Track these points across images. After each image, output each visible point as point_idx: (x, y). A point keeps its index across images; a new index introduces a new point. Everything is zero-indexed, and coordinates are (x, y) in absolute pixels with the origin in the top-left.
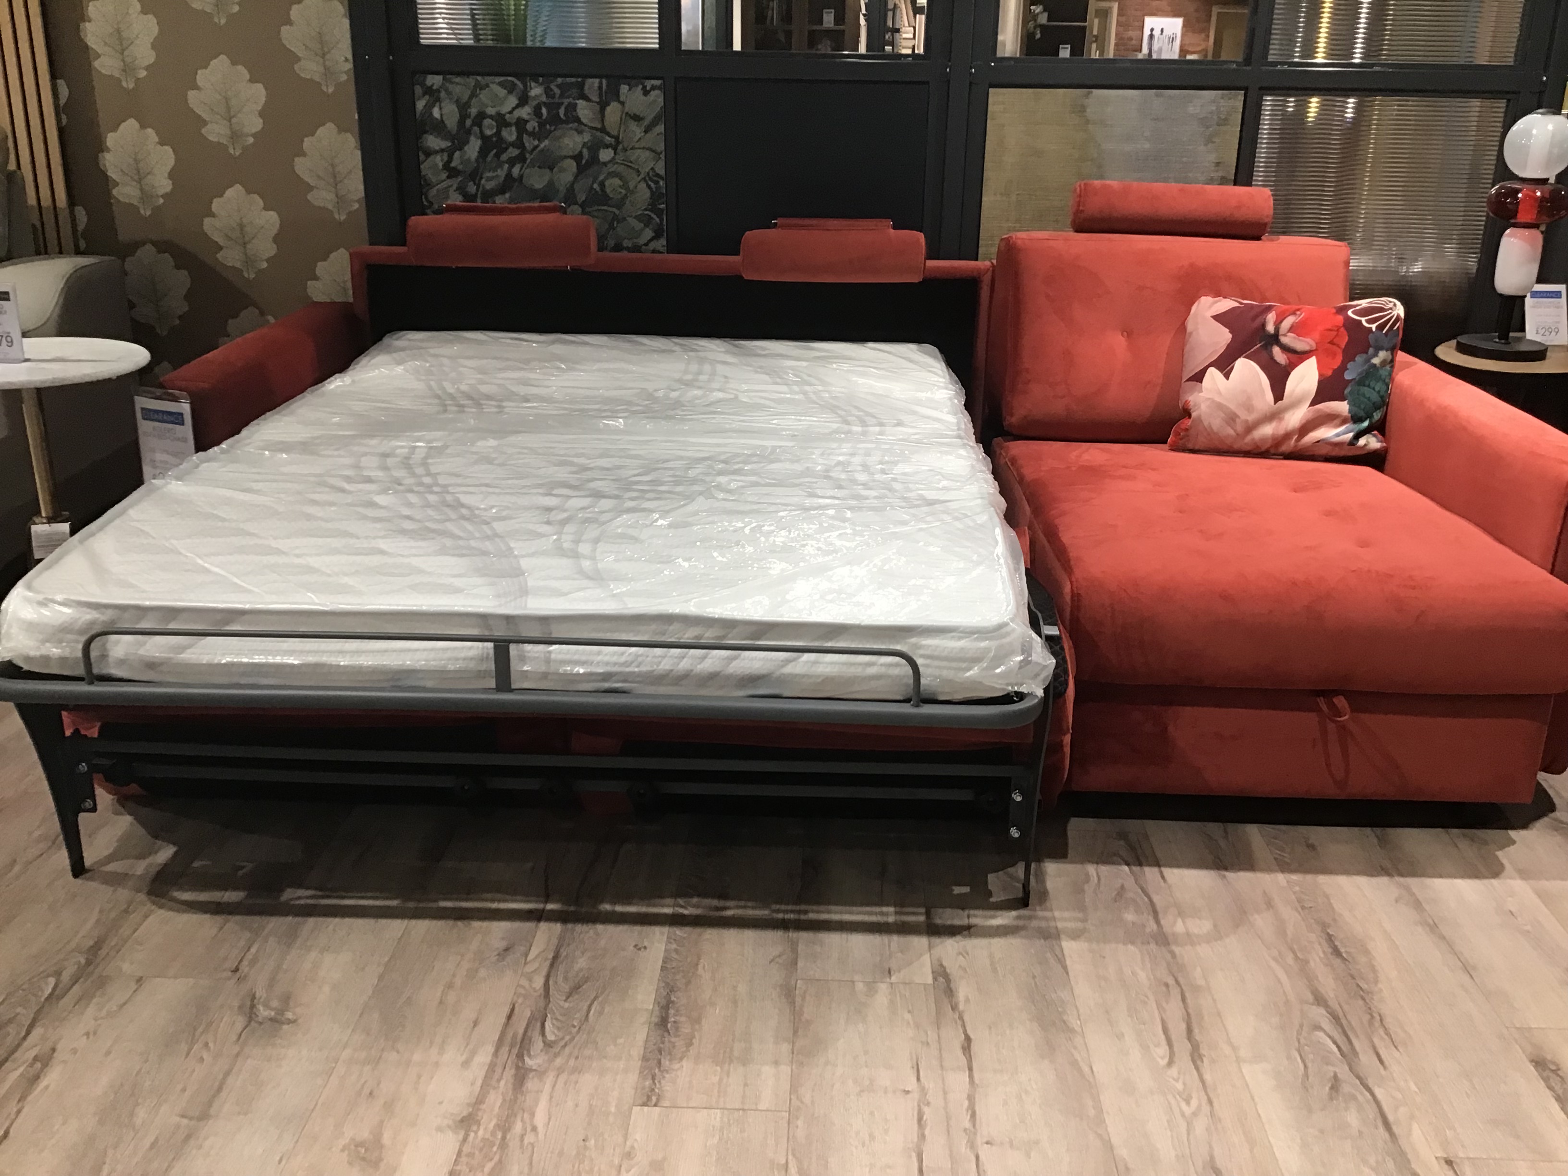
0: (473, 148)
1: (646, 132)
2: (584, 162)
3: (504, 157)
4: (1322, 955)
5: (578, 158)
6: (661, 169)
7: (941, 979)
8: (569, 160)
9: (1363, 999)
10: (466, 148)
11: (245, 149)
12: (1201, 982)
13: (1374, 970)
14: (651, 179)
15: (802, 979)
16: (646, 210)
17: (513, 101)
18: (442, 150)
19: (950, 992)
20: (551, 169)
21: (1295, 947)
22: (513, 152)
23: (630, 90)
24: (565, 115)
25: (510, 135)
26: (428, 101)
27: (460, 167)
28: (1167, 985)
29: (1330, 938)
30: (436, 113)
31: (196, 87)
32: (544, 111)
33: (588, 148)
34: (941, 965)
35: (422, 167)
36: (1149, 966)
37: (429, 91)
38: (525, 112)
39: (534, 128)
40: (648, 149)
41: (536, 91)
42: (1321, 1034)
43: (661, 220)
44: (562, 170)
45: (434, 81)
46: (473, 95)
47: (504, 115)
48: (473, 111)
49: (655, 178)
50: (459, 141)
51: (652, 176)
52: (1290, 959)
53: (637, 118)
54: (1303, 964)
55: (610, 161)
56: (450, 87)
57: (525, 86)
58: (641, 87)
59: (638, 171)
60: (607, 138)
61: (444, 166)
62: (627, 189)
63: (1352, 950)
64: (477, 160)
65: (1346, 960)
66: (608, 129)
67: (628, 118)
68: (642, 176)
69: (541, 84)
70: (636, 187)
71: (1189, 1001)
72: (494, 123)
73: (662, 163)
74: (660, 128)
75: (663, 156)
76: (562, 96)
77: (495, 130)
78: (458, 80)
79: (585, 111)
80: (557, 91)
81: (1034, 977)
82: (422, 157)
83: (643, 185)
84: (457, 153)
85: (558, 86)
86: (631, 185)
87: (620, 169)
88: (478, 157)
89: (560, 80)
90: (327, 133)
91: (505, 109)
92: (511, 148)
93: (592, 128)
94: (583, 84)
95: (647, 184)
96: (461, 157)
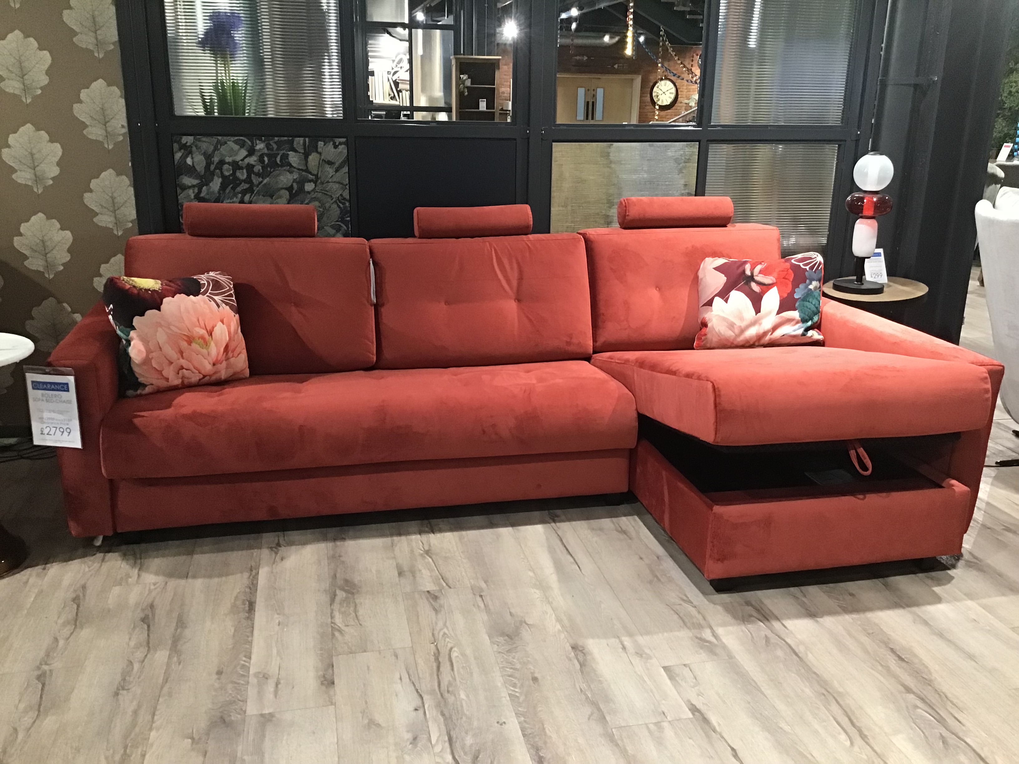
0: (216, 184)
1: (337, 171)
2: (294, 192)
3: (239, 189)
4: (894, 662)
5: (290, 189)
6: (346, 194)
7: (697, 714)
8: (284, 191)
9: (930, 685)
10: (211, 184)
11: (46, 188)
12: (841, 690)
14: (340, 202)
15: (615, 728)
16: (337, 221)
17: (244, 153)
18: (194, 186)
19: (706, 721)
20: (272, 197)
21: (878, 659)
22: (245, 186)
23: (325, 145)
24: (280, 161)
25: (242, 175)
26: (183, 154)
27: (207, 197)
28: (824, 695)
29: (892, 650)
30: (189, 161)
31: (8, 146)
32: (266, 159)
33: (298, 183)
34: (692, 704)
35: (179, 197)
36: (808, 684)
37: (184, 147)
38: (252, 160)
39: (259, 170)
40: (339, 183)
41: (260, 146)
42: (919, 710)
43: (348, 228)
44: (280, 197)
45: (188, 140)
46: (216, 149)
47: (238, 162)
48: (216, 159)
49: (343, 201)
50: (205, 179)
51: (341, 200)
52: (880, 668)
53: (330, 163)
54: (888, 669)
55: (312, 191)
56: (199, 144)
57: (252, 143)
58: (331, 143)
59: (331, 196)
60: (310, 176)
61: (194, 196)
62: (325, 209)
63: (908, 656)
64: (219, 192)
65: (908, 663)
66: (311, 170)
67: (324, 163)
68: (334, 200)
69: (264, 141)
70: (330, 207)
71: (841, 703)
72: (231, 167)
73: (347, 191)
74: (346, 169)
75: (347, 187)
76: (278, 149)
77: (231, 172)
78: (204, 139)
79: (294, 159)
80: (275, 147)
81: (749, 703)
82: (179, 191)
83: (335, 206)
84: (205, 188)
85: (275, 143)
86: (327, 205)
87: (319, 195)
88: (220, 190)
89: (276, 139)
90: (108, 175)
91: (238, 158)
92: (243, 183)
93: (299, 169)
94: (292, 142)
95: (338, 205)
96: (208, 190)
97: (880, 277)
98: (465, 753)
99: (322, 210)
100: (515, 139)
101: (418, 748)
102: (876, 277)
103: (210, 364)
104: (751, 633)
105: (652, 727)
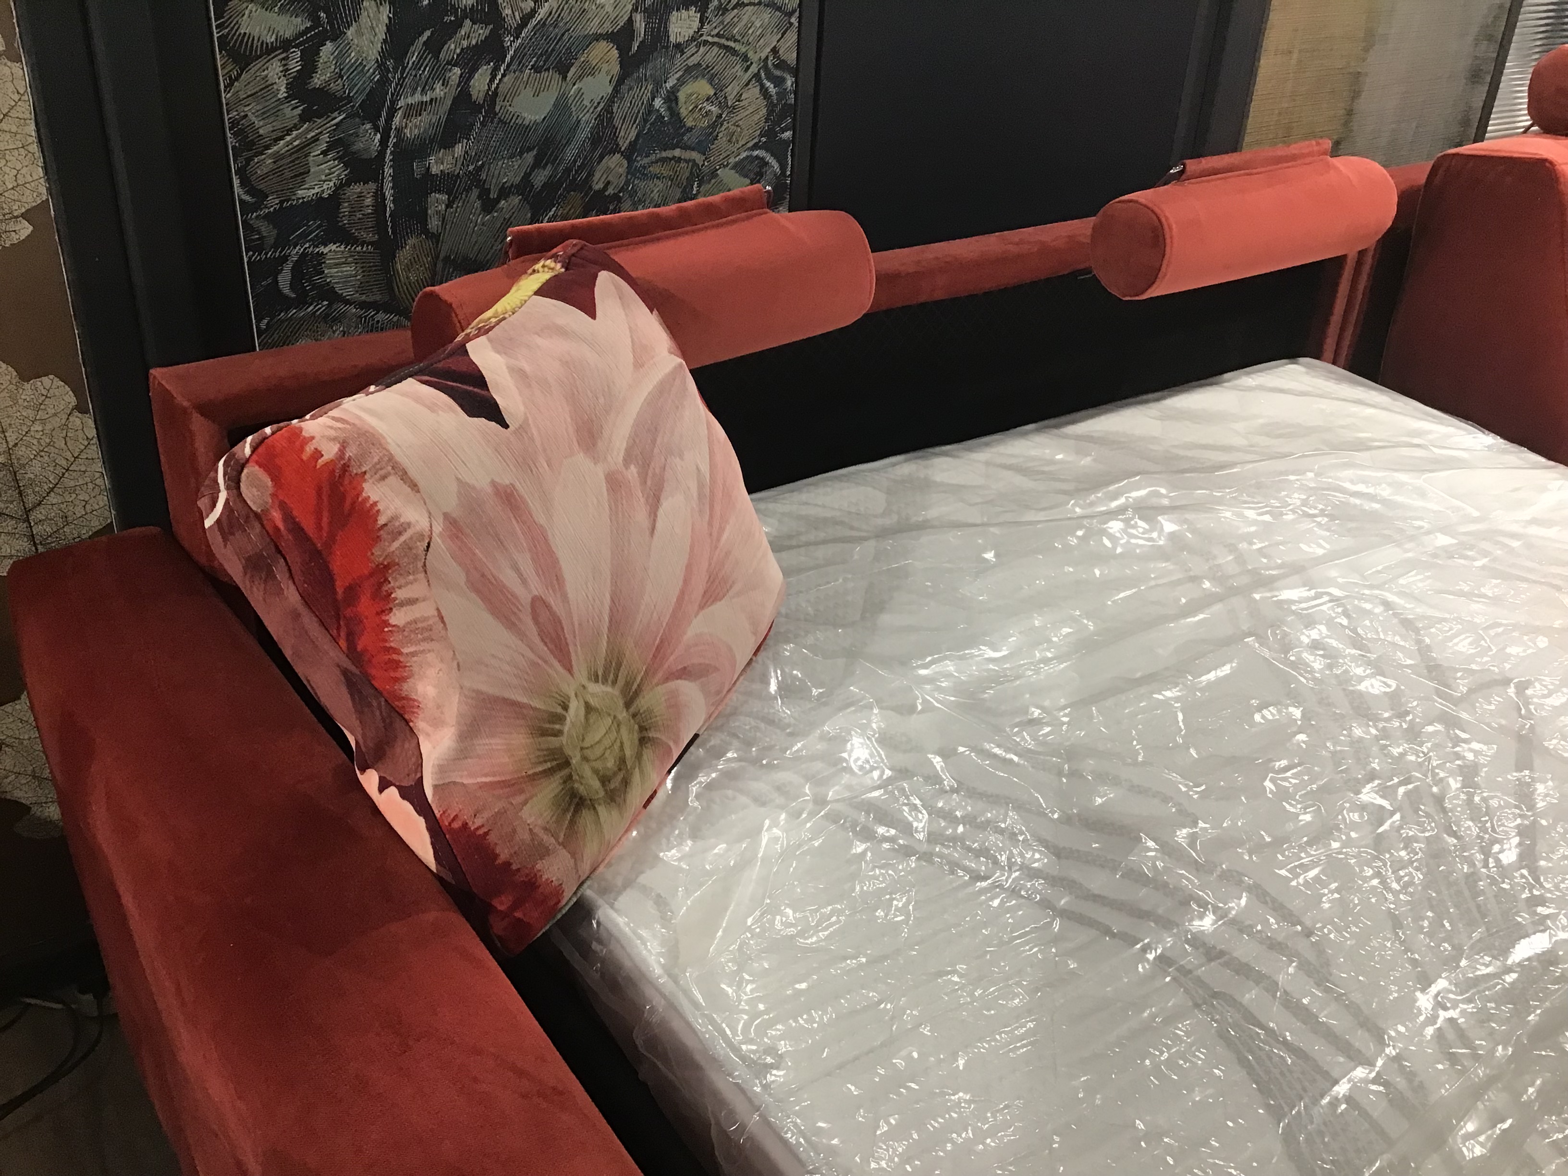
2: (635, 46)
3: (452, 48)
5: (622, 36)
6: (789, 48)
8: (603, 45)
10: (350, 33)
14: (770, 77)
16: (756, 147)
18: (285, 45)
20: (563, 70)
27: (336, 89)
33: (648, 14)
35: (225, 95)
44: (589, 71)
49: (778, 73)
51: (772, 68)
55: (693, 39)
59: (745, 58)
61: (289, 86)
62: (723, 105)
64: (381, 66)
68: (754, 69)
70: (739, 97)
73: (792, 37)
75: (794, 20)
82: (223, 68)
83: (753, 93)
84: (328, 48)
86: (732, 91)
87: (711, 56)
88: (383, 55)
92: (468, 22)
95: (763, 88)
96: (340, 57)
99: (714, 109)
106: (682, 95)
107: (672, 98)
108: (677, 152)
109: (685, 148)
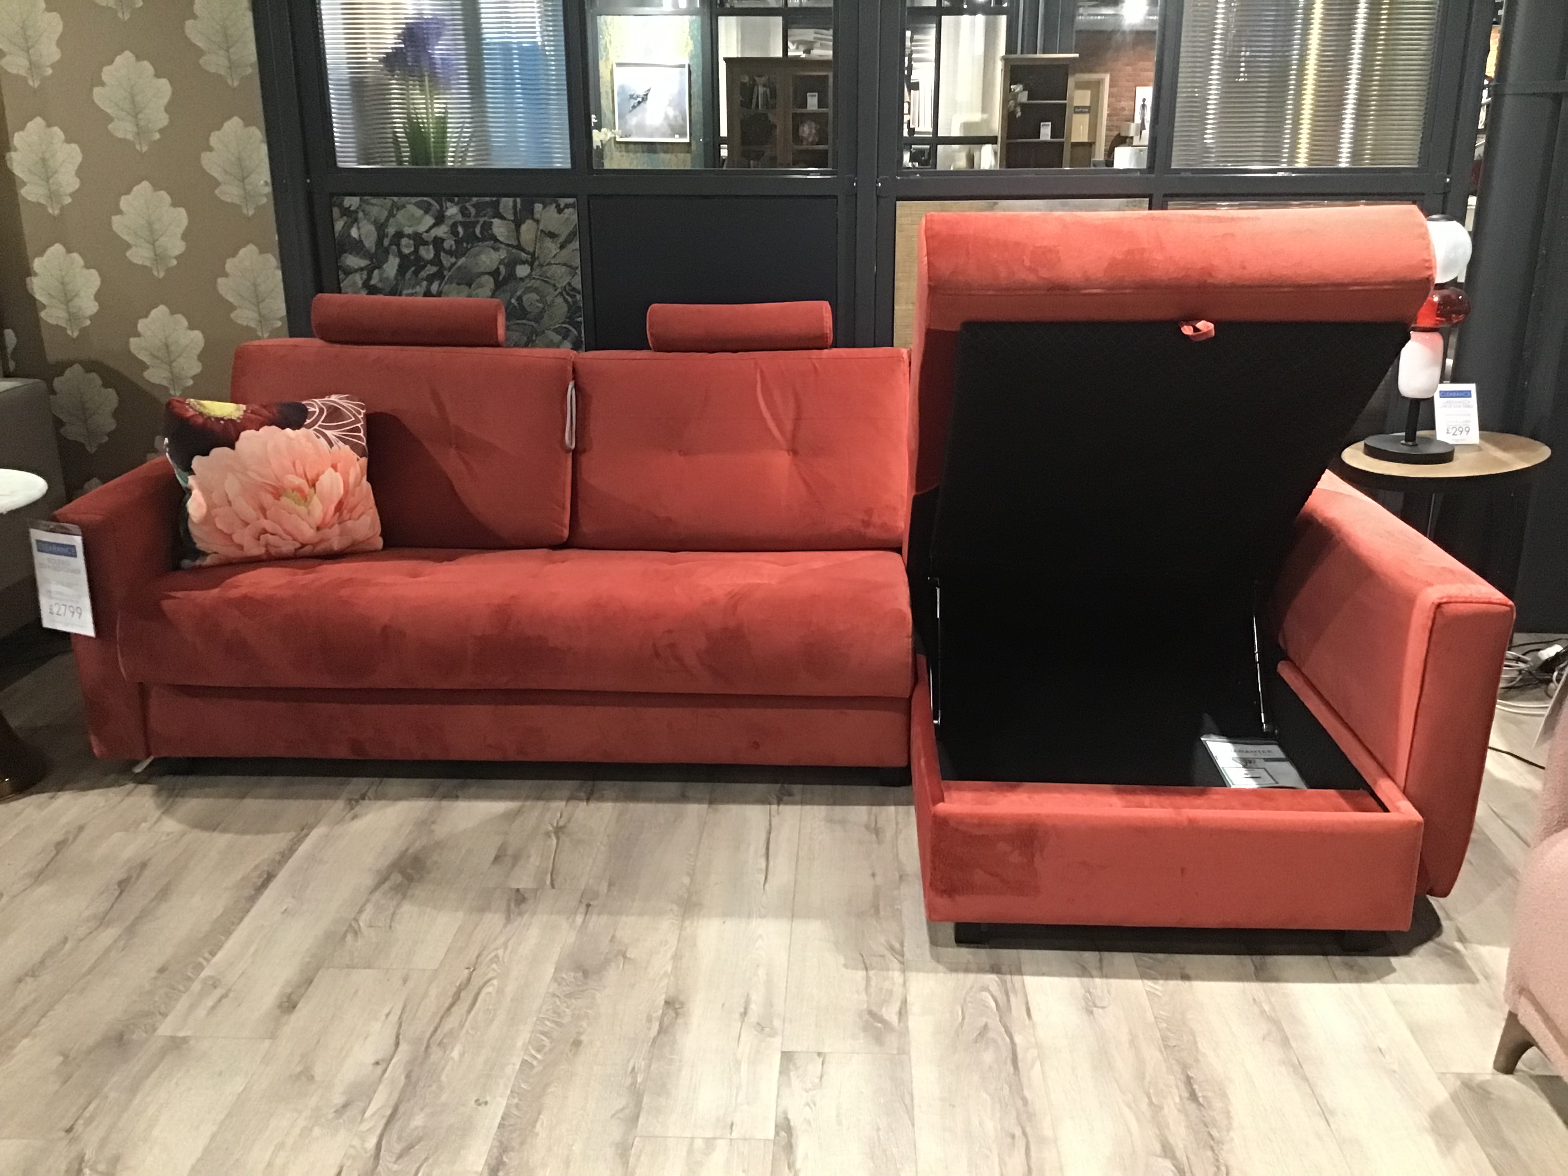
0: (391, 266)
1: (562, 247)
2: (501, 278)
3: (423, 274)
4: (1177, 1100)
5: (495, 274)
6: (577, 283)
7: (783, 1134)
8: (487, 277)
9: (1213, 1150)
10: (385, 266)
11: (169, 270)
12: (1048, 1133)
13: (1228, 1115)
14: (568, 294)
15: (641, 1136)
16: (563, 323)
17: (429, 221)
18: (362, 269)
19: (789, 1147)
20: (469, 285)
21: (1151, 1091)
22: (431, 270)
23: (544, 207)
24: (481, 232)
25: (428, 253)
26: (346, 223)
27: (380, 285)
28: (1013, 1137)
29: (1189, 1081)
30: (354, 233)
31: (120, 212)
32: (460, 230)
33: (506, 265)
34: (787, 1119)
35: (342, 285)
36: (998, 1115)
37: (346, 212)
38: (441, 231)
39: (451, 246)
40: (565, 265)
41: (452, 211)
43: (580, 333)
44: (481, 286)
45: (352, 202)
46: (391, 215)
47: (421, 234)
48: (391, 230)
49: (572, 293)
50: (377, 260)
51: (569, 290)
52: (1144, 1106)
53: (552, 235)
54: (1156, 1109)
55: (527, 277)
56: (368, 208)
57: (441, 206)
58: (554, 205)
59: (554, 286)
60: (523, 254)
61: (363, 284)
62: (545, 303)
63: (1209, 1094)
64: (396, 278)
65: (1201, 1105)
66: (524, 246)
67: (543, 235)
68: (559, 290)
69: (457, 204)
70: (553, 301)
71: (1033, 1154)
72: (412, 242)
73: (578, 278)
74: (576, 244)
75: (579, 272)
76: (477, 215)
77: (412, 249)
78: (374, 200)
79: (500, 229)
80: (473, 211)
81: (878, 1129)
82: (342, 276)
83: (559, 300)
84: (376, 272)
85: (473, 206)
86: (549, 299)
87: (537, 284)
88: (397, 275)
89: (475, 199)
90: (248, 254)
91: (422, 228)
92: (429, 265)
93: (508, 245)
94: (498, 202)
95: (564, 298)
96: (380, 275)
97: (1464, 433)
98: (399, 1139)
99: (541, 305)
100: (836, 197)
101: (341, 1121)
102: (1458, 433)
103: (311, 528)
104: (963, 1018)
105: (699, 1144)
106: (524, 299)
107: (519, 299)
108: (524, 321)
109: (528, 320)
